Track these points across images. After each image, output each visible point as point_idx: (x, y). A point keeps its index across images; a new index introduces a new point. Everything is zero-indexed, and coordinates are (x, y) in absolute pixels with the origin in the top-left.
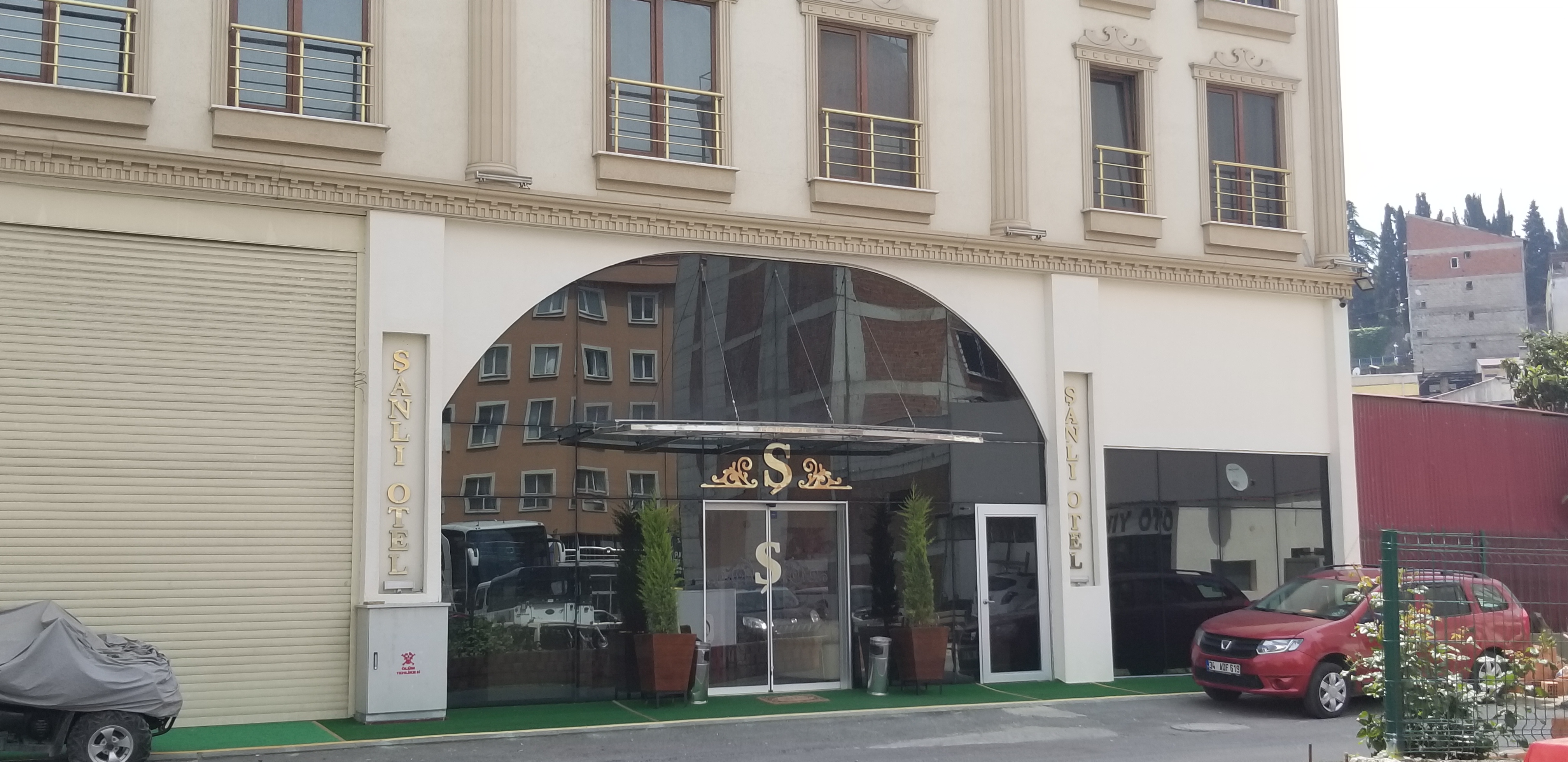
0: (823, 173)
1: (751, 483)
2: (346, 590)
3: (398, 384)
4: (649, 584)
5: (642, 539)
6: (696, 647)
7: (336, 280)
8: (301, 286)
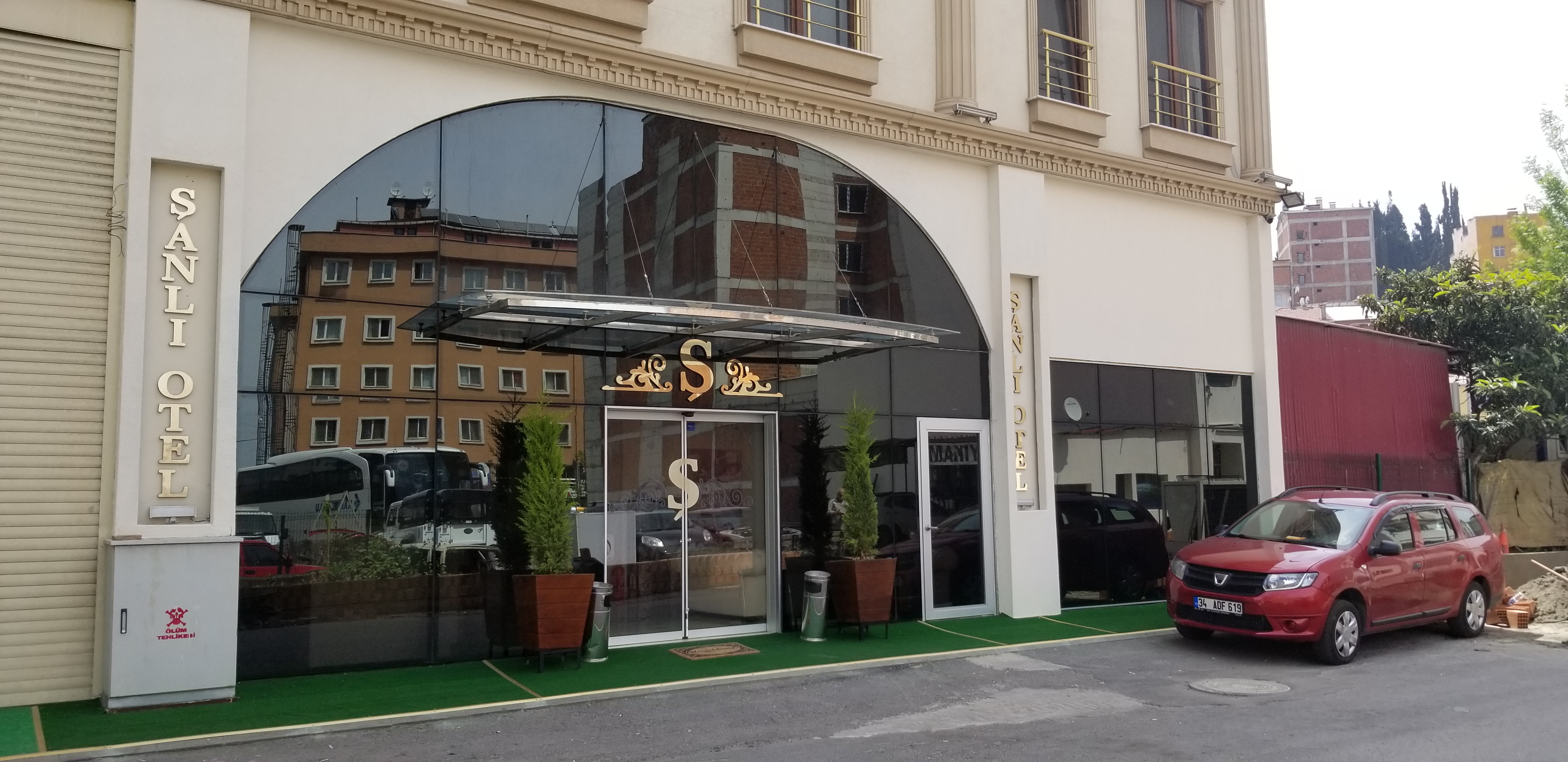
0: (751, 18)
1: (664, 387)
2: (91, 518)
3: (176, 234)
4: (532, 511)
5: (525, 454)
6: (594, 590)
7: (86, 85)
8: (30, 88)
